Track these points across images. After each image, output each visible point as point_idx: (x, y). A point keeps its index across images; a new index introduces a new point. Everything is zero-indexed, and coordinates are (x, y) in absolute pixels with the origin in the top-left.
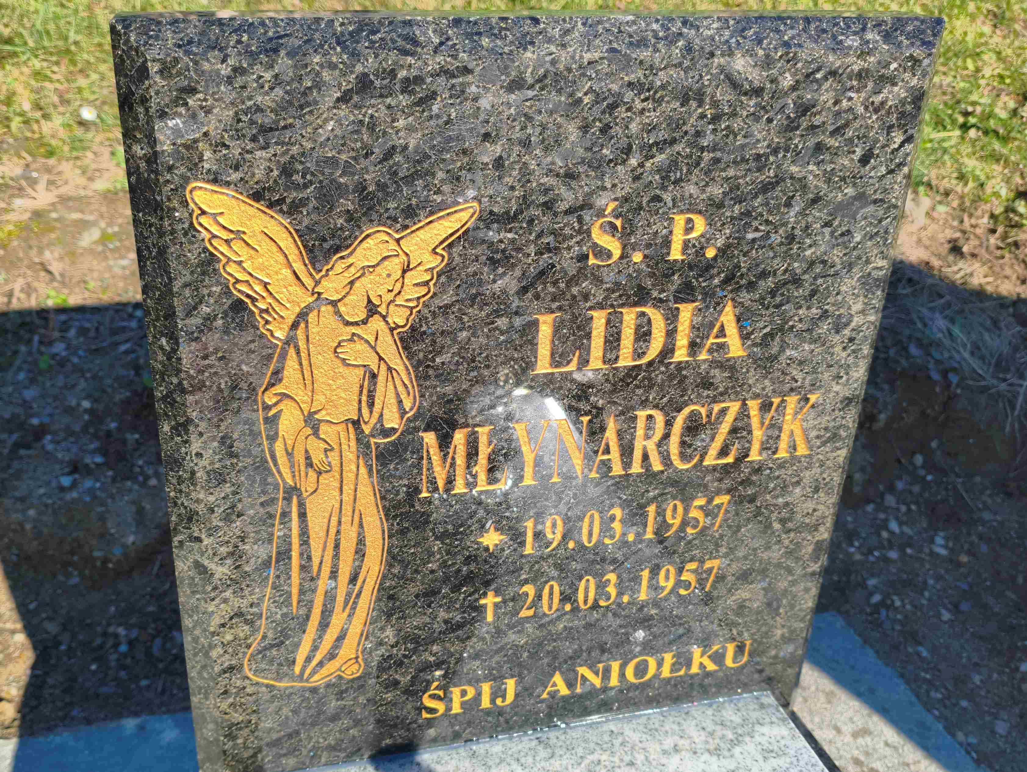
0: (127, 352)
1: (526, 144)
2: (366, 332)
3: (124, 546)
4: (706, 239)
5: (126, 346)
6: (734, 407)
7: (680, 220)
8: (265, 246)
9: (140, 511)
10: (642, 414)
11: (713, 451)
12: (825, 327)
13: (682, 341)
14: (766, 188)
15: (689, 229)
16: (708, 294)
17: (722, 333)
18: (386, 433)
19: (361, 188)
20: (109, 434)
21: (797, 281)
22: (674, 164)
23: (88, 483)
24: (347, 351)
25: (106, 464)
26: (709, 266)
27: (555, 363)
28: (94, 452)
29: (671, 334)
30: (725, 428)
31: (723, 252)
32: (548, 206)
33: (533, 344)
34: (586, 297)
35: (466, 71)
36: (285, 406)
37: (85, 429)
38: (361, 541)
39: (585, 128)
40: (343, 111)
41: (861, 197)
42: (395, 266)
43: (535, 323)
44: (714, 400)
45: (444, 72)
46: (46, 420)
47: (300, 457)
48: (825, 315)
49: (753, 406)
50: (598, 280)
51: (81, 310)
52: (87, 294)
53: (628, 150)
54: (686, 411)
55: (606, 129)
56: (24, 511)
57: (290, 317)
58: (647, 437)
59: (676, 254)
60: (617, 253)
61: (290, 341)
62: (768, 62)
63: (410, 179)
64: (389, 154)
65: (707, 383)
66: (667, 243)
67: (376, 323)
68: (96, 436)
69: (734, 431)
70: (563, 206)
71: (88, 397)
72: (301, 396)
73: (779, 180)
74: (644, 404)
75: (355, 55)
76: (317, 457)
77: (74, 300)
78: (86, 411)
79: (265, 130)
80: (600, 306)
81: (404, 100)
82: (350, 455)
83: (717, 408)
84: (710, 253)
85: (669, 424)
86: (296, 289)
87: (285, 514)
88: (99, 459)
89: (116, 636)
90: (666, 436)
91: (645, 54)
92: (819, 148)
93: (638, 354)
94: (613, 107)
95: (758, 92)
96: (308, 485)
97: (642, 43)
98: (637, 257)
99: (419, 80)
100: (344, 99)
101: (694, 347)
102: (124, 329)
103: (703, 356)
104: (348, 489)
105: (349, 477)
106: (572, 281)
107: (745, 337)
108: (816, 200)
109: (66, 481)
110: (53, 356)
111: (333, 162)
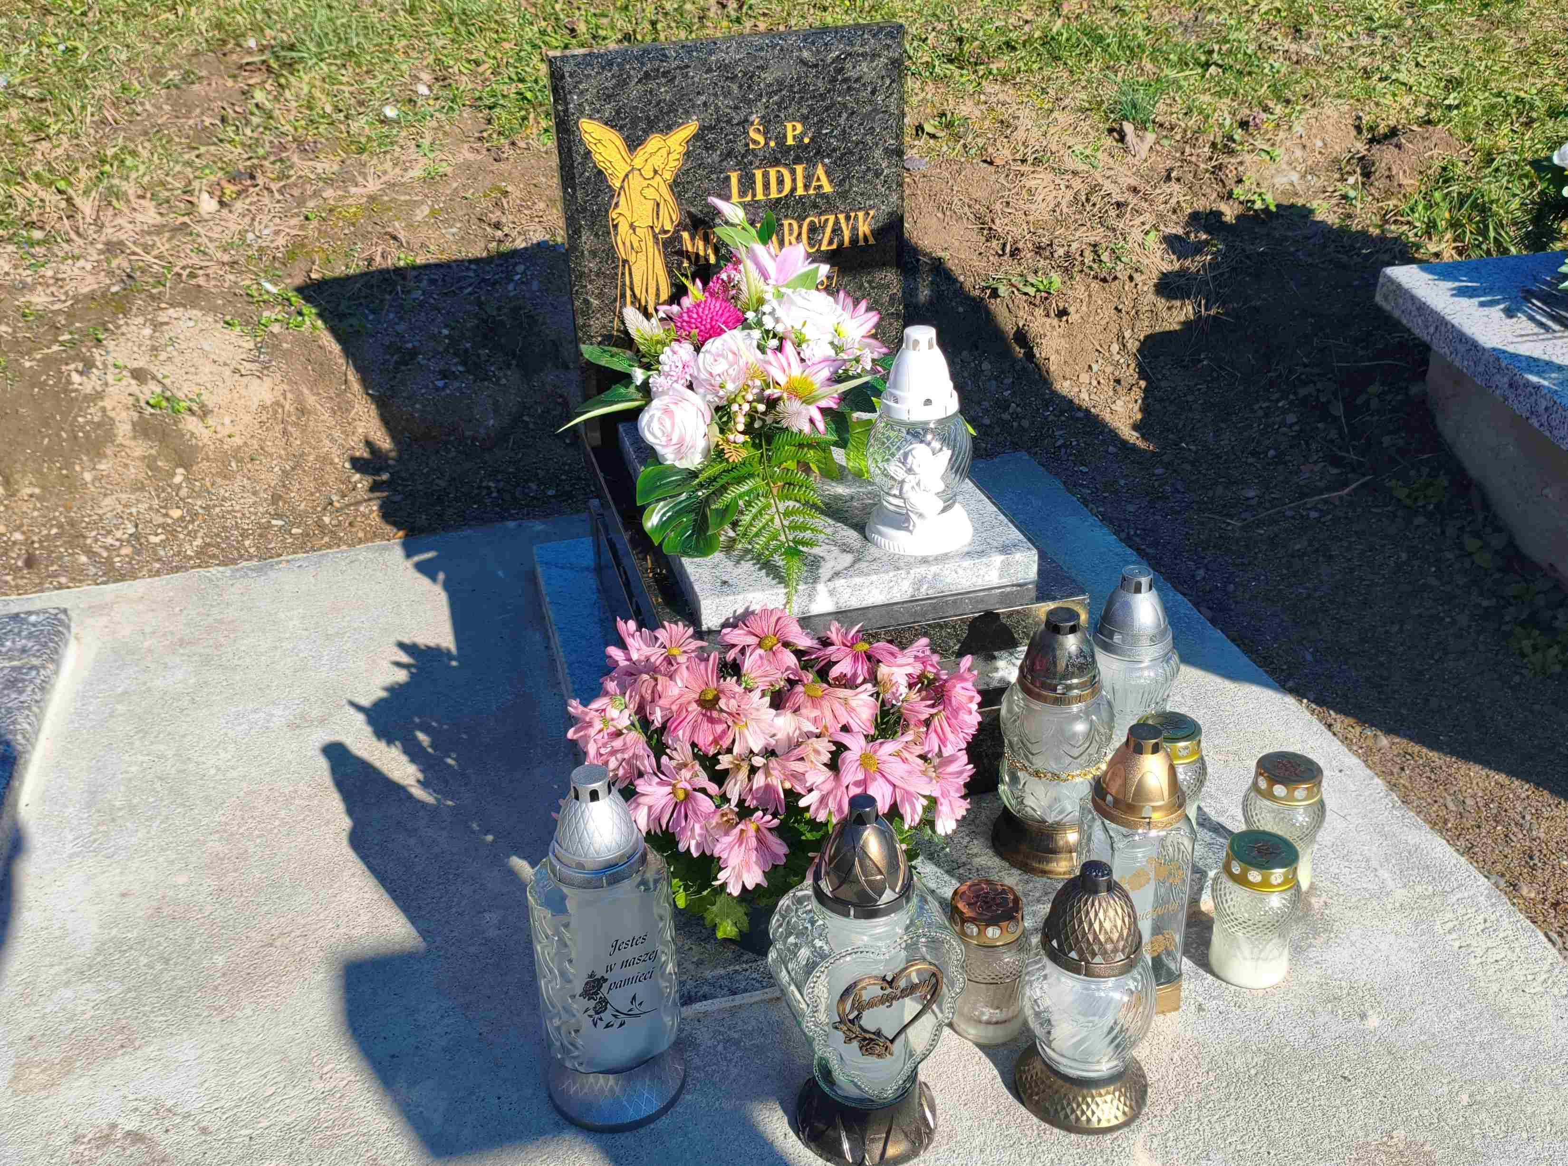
0: (470, 294)
1: (716, 95)
2: (654, 183)
3: (487, 428)
4: (803, 134)
5: (470, 289)
6: (832, 218)
7: (789, 126)
8: (611, 146)
9: (496, 403)
10: (786, 223)
11: (825, 241)
12: (870, 176)
13: (800, 184)
14: (827, 109)
15: (794, 129)
16: (809, 160)
17: (818, 179)
18: (666, 232)
19: (648, 117)
20: (466, 351)
21: (852, 153)
22: (783, 100)
23: (457, 384)
24: (646, 192)
25: (468, 371)
26: (807, 146)
27: (741, 196)
28: (456, 364)
29: (794, 180)
30: (829, 230)
31: (812, 139)
32: (729, 122)
33: (729, 186)
34: (751, 163)
35: (687, 67)
36: (621, 218)
37: (446, 350)
38: (658, 289)
39: (741, 87)
40: (639, 86)
41: (874, 110)
42: (664, 152)
43: (728, 178)
44: (821, 214)
45: (678, 67)
46: (417, 344)
47: (628, 244)
48: (869, 169)
49: (842, 217)
50: (756, 156)
51: (427, 267)
52: (429, 256)
53: (761, 95)
54: (808, 220)
55: (749, 87)
56: (413, 406)
57: (621, 176)
58: (791, 234)
59: (790, 141)
60: (762, 142)
61: (622, 187)
62: (818, 52)
63: (668, 113)
64: (658, 104)
65: (815, 206)
66: (785, 136)
67: (658, 178)
68: (455, 354)
69: (834, 231)
70: (735, 122)
71: (446, 326)
72: (628, 214)
73: (833, 105)
74: (786, 217)
75: (643, 64)
76: (636, 244)
77: (420, 260)
78: (446, 337)
79: (609, 96)
80: (758, 168)
81: (663, 80)
82: (650, 243)
83: (823, 218)
84: (806, 140)
85: (800, 227)
86: (623, 163)
87: (623, 274)
88: (461, 368)
89: (488, 488)
90: (800, 234)
91: (763, 54)
92: (849, 88)
93: (780, 192)
94: (751, 77)
95: (816, 66)
96: (632, 258)
97: (762, 49)
98: (772, 144)
99: (669, 72)
100: (640, 81)
101: (806, 187)
102: (465, 278)
103: (811, 192)
104: (650, 261)
105: (650, 255)
106: (743, 156)
107: (831, 182)
108: (853, 113)
109: (440, 384)
110: (414, 300)
111: (636, 108)
